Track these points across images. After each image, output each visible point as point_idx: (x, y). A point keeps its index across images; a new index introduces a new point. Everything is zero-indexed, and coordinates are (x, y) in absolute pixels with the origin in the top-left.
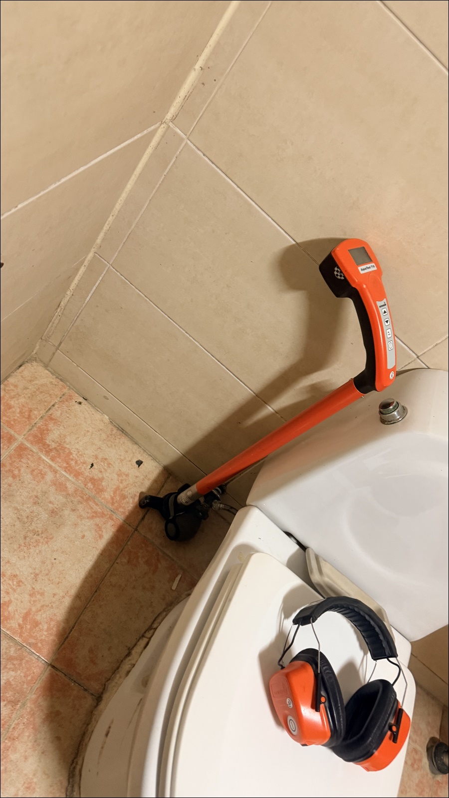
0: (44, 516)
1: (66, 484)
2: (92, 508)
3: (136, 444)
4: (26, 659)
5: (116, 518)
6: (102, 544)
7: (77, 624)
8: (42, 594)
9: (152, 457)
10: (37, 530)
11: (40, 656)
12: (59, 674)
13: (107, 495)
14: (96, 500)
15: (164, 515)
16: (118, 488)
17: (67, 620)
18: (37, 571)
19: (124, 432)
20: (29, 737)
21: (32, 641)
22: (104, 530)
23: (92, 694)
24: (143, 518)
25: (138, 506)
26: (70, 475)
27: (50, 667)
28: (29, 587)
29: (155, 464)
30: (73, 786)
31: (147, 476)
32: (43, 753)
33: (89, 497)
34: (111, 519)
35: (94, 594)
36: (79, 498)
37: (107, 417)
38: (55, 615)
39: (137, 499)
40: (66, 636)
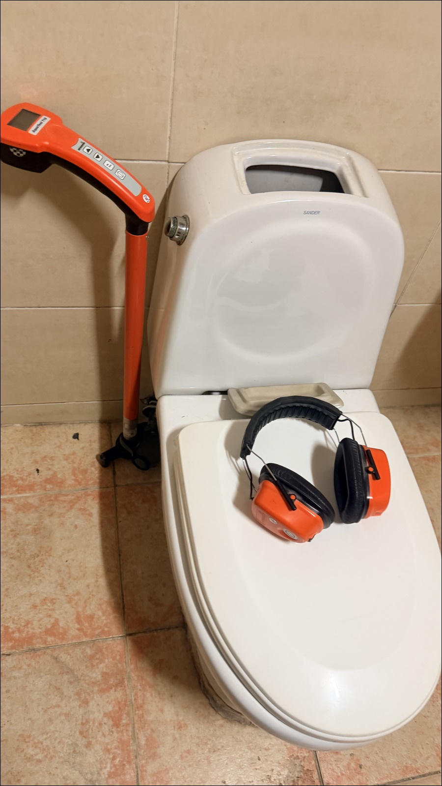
0: (31, 538)
1: (28, 503)
2: (65, 501)
3: (61, 424)
4: (105, 647)
5: (92, 491)
6: (96, 519)
7: (124, 591)
8: (78, 593)
9: (82, 423)
10: (33, 553)
11: (114, 636)
12: (139, 635)
13: (70, 481)
14: (64, 493)
15: (126, 456)
16: (74, 469)
17: (113, 595)
18: (60, 582)
19: (43, 424)
20: (151, 695)
21: (97, 632)
22: (89, 508)
23: (177, 627)
24: (114, 473)
25: (103, 468)
26: (26, 493)
27: (128, 638)
28: (63, 598)
29: (90, 425)
30: (213, 698)
31: (91, 441)
32: (172, 696)
33: (56, 495)
34: (88, 496)
35: (120, 559)
36: (48, 502)
37: (19, 425)
38: (100, 599)
39: (97, 464)
40: (122, 606)
